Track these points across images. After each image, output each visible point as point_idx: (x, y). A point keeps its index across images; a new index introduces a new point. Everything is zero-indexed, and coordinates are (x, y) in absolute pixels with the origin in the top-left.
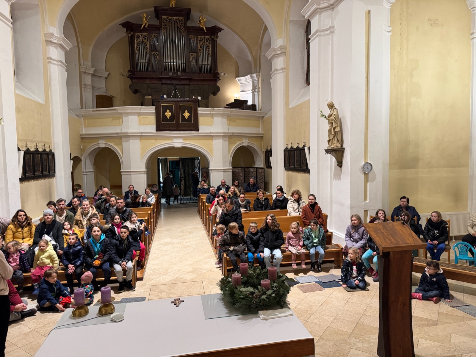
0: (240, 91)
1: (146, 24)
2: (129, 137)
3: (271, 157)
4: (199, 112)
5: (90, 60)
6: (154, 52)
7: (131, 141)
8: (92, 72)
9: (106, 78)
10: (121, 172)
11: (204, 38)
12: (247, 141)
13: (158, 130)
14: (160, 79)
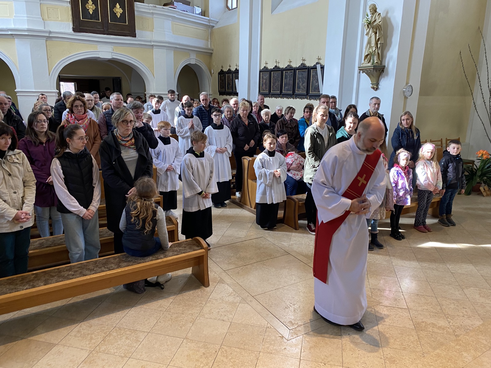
3: (236, 80)
4: (136, 9)
10: (16, 93)
12: (195, 58)
13: (75, 29)
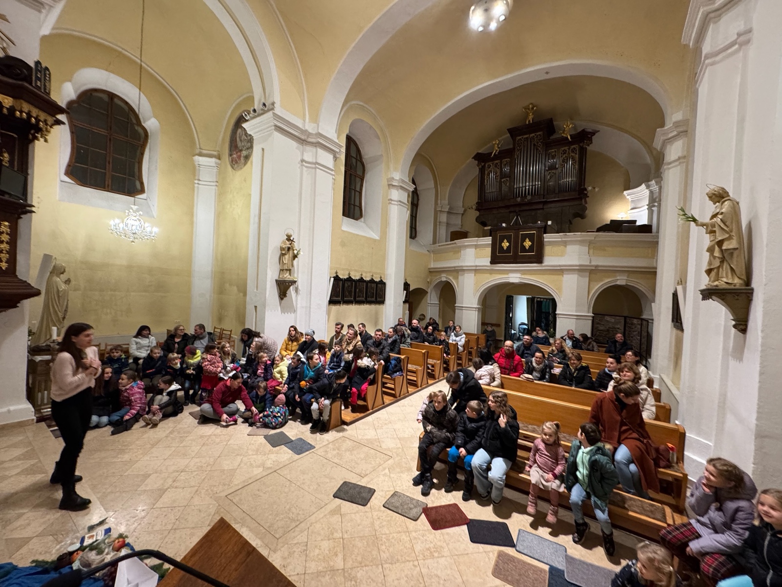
0: (630, 208)
1: (496, 151)
2: (464, 270)
4: (545, 240)
5: (447, 199)
6: (504, 179)
7: (466, 274)
8: (447, 210)
9: (463, 214)
10: (455, 307)
11: (569, 149)
12: (626, 278)
13: (493, 262)
14: (507, 207)
